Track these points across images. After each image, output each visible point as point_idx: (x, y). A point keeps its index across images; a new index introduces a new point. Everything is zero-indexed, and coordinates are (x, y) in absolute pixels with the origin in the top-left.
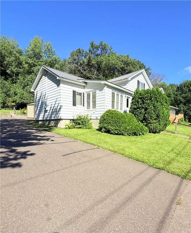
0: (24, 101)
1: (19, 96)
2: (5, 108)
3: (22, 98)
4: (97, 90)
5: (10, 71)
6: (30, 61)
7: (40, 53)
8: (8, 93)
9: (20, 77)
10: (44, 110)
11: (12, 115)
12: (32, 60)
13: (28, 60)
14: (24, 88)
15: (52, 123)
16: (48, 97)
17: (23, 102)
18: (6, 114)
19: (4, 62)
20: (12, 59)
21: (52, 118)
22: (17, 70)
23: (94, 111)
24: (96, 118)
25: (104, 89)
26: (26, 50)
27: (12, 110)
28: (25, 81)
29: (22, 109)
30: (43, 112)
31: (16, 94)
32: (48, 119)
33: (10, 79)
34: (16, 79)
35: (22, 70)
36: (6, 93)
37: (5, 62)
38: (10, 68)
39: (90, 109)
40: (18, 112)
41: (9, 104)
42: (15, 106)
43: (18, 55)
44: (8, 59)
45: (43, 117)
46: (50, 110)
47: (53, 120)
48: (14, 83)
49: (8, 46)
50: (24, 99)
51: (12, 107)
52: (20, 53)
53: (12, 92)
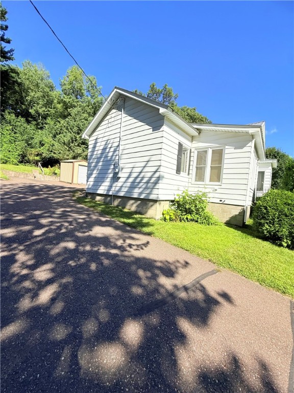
0: (55, 155)
1: (47, 148)
2: (25, 163)
3: (52, 151)
4: (227, 147)
5: (35, 110)
6: (67, 99)
7: (81, 90)
8: (30, 142)
9: (49, 120)
10: (111, 175)
11: (35, 174)
12: (70, 98)
13: (64, 97)
14: (55, 136)
15: (132, 204)
16: (125, 152)
17: (53, 157)
18: (27, 172)
19: (27, 98)
20: (39, 94)
21: (132, 195)
22: (44, 111)
23: (216, 187)
24: (221, 202)
25: (248, 145)
26: (61, 82)
27: (36, 168)
28: (57, 126)
29: (51, 167)
30: (109, 180)
31: (43, 145)
32: (122, 194)
33: (34, 123)
34: (42, 124)
35: (53, 111)
36: (27, 141)
37: (29, 98)
38: (34, 106)
39: (204, 181)
40: (46, 172)
41: (31, 158)
42: (39, 161)
43: (47, 89)
44: (32, 94)
45: (109, 190)
46: (128, 178)
47: (136, 199)
48: (39, 129)
49: (34, 76)
50: (54, 153)
51: (36, 163)
52: (52, 88)
53: (36, 140)
